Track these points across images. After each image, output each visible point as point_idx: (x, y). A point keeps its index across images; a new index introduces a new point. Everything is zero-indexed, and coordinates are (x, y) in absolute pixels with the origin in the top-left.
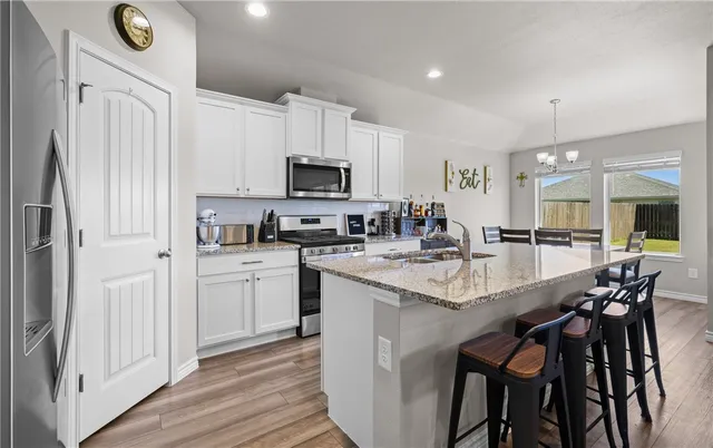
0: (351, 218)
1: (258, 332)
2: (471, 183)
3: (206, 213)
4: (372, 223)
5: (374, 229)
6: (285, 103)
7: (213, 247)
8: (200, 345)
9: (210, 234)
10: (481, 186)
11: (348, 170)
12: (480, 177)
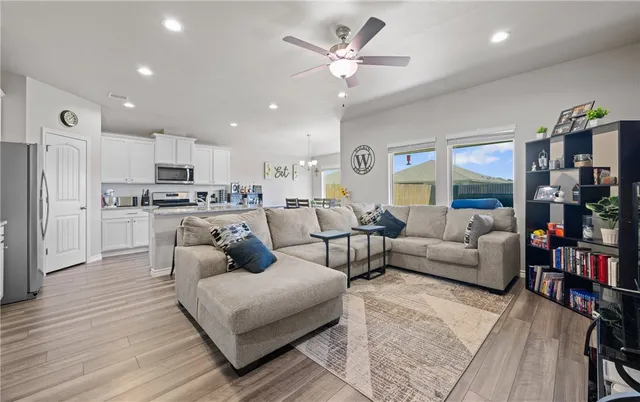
0: (199, 194)
1: (135, 245)
2: (283, 174)
3: (108, 191)
4: (213, 196)
5: (214, 200)
6: (154, 137)
7: (113, 206)
8: (104, 249)
9: (111, 201)
10: (290, 176)
11: (191, 170)
12: (290, 171)
